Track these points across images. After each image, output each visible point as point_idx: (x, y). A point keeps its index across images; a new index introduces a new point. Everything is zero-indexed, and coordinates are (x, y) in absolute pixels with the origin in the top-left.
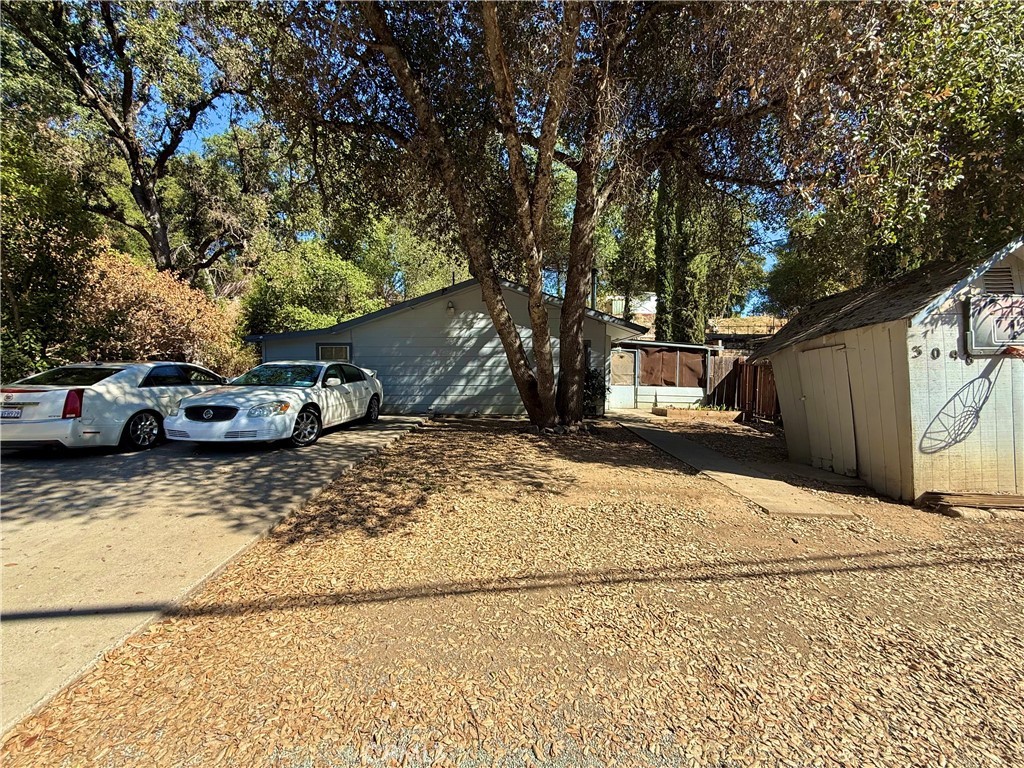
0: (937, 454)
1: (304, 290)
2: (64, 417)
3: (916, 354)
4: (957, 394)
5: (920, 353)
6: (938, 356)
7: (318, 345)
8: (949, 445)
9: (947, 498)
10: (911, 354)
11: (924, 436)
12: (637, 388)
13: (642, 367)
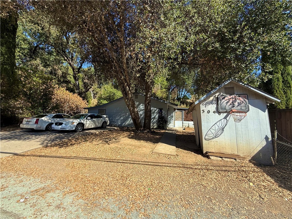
0: (210, 141)
1: (104, 96)
2: (35, 124)
3: (203, 112)
4: (216, 123)
5: (204, 112)
6: (209, 113)
7: (99, 110)
8: (213, 138)
9: (209, 153)
10: (202, 112)
11: (206, 135)
12: (183, 122)
13: (184, 116)
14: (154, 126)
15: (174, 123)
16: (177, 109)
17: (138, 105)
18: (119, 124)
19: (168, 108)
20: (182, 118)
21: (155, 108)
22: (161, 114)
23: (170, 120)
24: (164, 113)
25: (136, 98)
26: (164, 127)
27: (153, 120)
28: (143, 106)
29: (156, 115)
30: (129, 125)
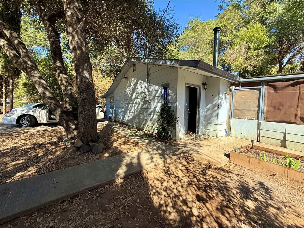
12: (260, 123)
13: (268, 103)
14: (155, 129)
15: (229, 123)
16: (240, 82)
17: (136, 84)
18: (122, 118)
19: (203, 84)
20: (259, 110)
21: (157, 87)
22: (166, 99)
23: (209, 116)
24: (172, 98)
25: (134, 70)
26: (168, 134)
27: (154, 115)
28: (140, 84)
29: (157, 103)
30: (129, 121)
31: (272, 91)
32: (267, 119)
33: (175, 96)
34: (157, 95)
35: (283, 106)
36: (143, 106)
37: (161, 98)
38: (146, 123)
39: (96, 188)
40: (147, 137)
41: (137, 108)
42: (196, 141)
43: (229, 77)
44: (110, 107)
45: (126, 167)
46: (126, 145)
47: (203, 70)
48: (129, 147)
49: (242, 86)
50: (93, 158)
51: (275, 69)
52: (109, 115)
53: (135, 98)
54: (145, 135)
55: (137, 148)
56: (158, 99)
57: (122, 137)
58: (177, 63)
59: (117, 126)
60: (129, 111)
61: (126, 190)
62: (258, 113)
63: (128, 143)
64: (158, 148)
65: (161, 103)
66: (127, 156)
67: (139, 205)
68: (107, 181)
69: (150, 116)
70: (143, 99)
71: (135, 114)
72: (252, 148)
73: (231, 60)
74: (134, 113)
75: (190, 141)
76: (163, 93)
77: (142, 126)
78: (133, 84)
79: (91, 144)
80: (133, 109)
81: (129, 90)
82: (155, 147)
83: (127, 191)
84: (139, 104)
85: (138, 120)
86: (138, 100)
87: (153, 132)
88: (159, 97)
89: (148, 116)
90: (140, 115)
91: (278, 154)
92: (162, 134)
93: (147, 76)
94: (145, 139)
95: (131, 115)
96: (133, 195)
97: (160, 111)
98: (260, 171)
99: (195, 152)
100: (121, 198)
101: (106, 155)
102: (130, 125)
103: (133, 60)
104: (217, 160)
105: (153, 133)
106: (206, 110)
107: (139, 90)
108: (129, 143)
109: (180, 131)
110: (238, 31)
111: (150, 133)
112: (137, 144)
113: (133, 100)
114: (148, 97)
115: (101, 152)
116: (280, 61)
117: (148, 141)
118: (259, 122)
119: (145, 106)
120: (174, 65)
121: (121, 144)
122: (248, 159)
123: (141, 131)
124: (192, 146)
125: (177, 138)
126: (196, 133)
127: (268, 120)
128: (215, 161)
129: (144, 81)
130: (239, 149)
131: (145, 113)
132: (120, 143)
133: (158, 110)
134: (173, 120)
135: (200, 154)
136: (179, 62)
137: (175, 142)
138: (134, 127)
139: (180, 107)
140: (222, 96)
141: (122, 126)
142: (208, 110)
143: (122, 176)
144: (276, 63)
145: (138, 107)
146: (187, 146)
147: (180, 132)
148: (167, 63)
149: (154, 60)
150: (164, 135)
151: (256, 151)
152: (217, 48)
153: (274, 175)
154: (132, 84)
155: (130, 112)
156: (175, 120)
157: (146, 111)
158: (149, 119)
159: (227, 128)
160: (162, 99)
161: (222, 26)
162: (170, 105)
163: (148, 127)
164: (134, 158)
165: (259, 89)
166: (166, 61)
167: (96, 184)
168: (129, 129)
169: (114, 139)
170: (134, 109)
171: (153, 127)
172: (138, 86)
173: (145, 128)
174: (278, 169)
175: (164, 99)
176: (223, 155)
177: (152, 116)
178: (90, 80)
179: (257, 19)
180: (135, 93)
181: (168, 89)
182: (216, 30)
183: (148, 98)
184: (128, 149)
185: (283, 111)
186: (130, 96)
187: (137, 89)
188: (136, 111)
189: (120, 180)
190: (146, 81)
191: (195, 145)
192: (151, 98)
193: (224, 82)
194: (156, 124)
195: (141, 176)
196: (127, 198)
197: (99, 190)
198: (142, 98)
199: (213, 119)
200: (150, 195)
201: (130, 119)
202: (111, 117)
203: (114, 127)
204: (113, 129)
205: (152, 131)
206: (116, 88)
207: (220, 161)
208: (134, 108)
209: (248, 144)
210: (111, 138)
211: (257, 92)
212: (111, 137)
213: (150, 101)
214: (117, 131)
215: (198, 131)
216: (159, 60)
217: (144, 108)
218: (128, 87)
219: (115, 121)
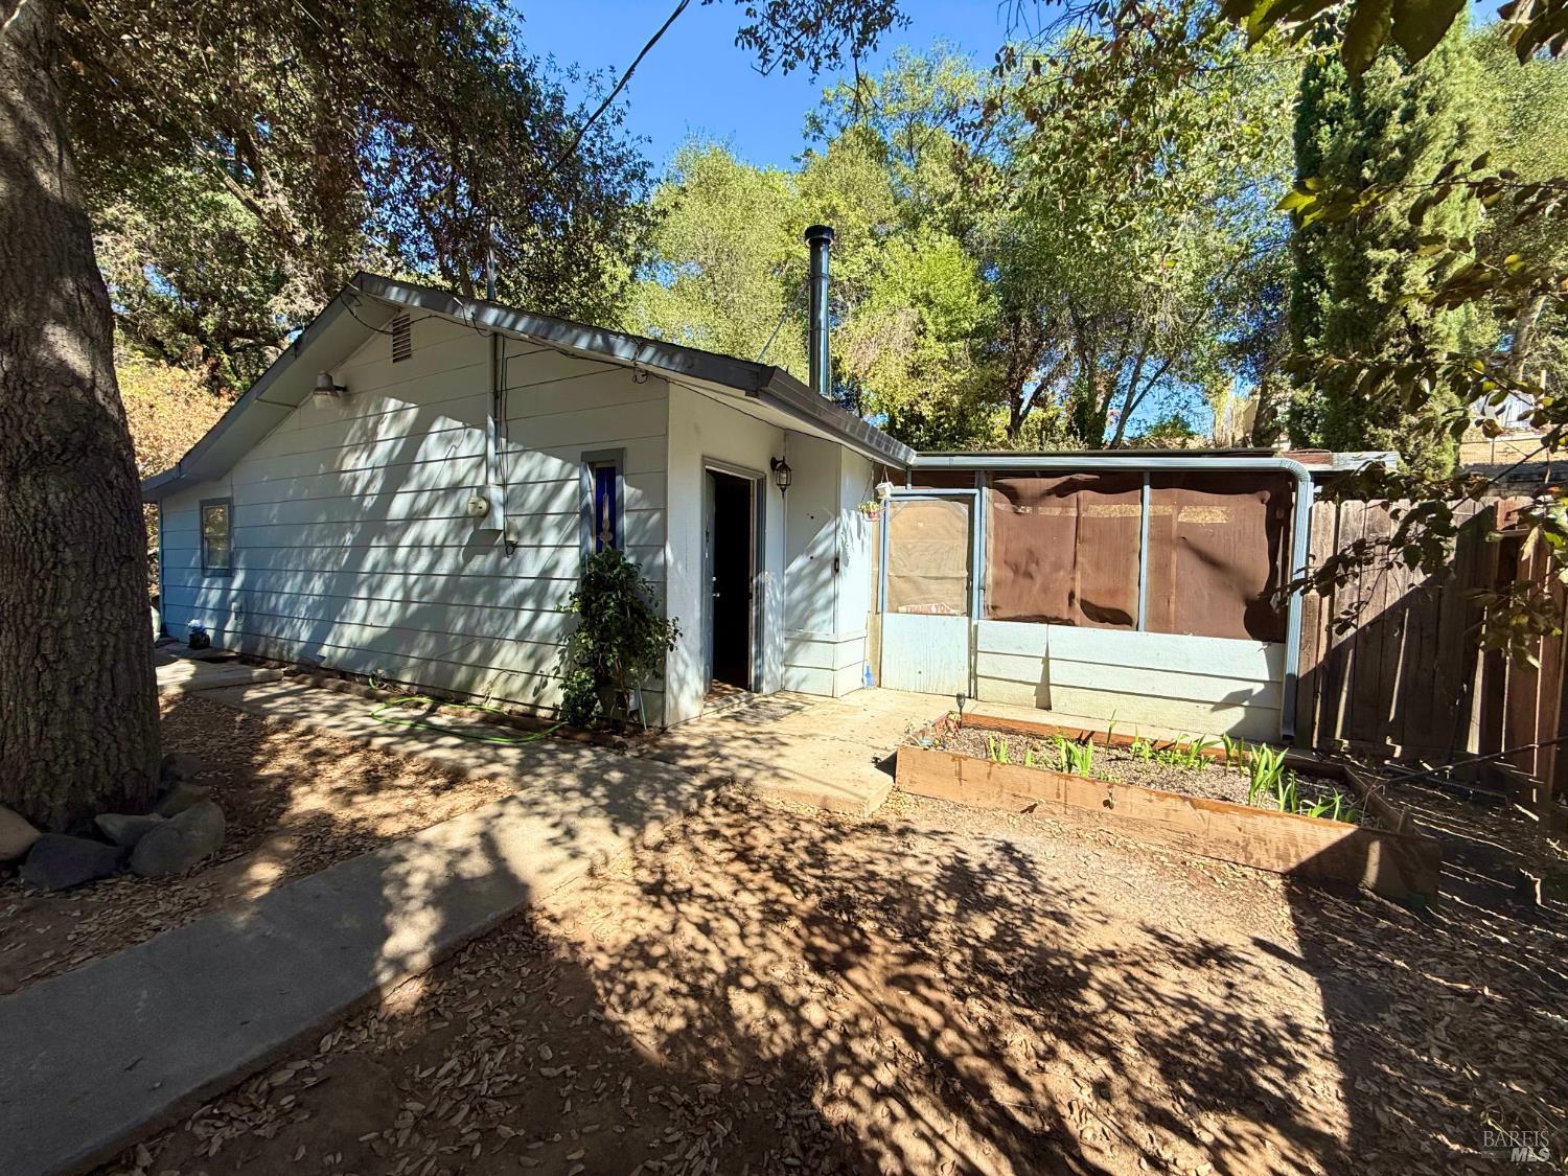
7: (203, 503)
12: (976, 627)
13: (996, 551)
14: (546, 684)
15: (877, 636)
16: (908, 467)
17: (417, 434)
18: (305, 635)
19: (774, 463)
20: (970, 578)
21: (554, 466)
22: (606, 525)
23: (803, 605)
24: (640, 523)
25: (401, 354)
26: (624, 705)
27: (538, 612)
28: (447, 439)
29: (559, 547)
30: (363, 652)
31: (1005, 505)
32: (995, 612)
33: (656, 517)
34: (557, 506)
35: (1037, 563)
36: (468, 559)
37: (579, 525)
38: (488, 656)
39: (255, 1075)
40: (503, 732)
41: (428, 573)
42: (757, 725)
43: (873, 445)
44: (204, 569)
45: (430, 909)
46: (382, 795)
47: (778, 407)
48: (410, 802)
49: (914, 484)
50: (163, 907)
51: (1001, 419)
52: (195, 622)
53: (412, 517)
54: (493, 720)
55: (462, 798)
56: (560, 526)
57: (340, 752)
58: (670, 361)
59: (275, 691)
60: (363, 593)
61: (460, 1024)
62: (970, 589)
63: (397, 782)
64: (587, 782)
65: (580, 547)
66: (415, 852)
67: (561, 1070)
68: (331, 1009)
69: (516, 618)
70: (463, 526)
71: (413, 607)
72: (960, 725)
73: (863, 367)
74: (406, 601)
75: (730, 726)
76: (590, 498)
77: (461, 675)
78: (392, 434)
79: (114, 823)
80: (394, 582)
81: (361, 466)
82: (568, 780)
83: (470, 1028)
84: (438, 551)
85: (437, 643)
86: (435, 528)
87: (539, 700)
88: (567, 514)
89: (503, 617)
90: (451, 615)
91: (1034, 734)
92: (589, 705)
93: (490, 398)
94: (497, 747)
95: (385, 615)
96: (512, 1036)
97: (573, 587)
98: (992, 803)
99: (764, 774)
100: (442, 1072)
101: (265, 872)
102: (373, 677)
103: (394, 294)
104: (855, 790)
105: (535, 706)
106: (786, 581)
107: (440, 473)
108: (405, 780)
109: (682, 681)
110: (881, 245)
111: (519, 708)
112: (456, 777)
113: (394, 529)
114: (499, 514)
115: (210, 862)
116: (1013, 392)
117: (518, 751)
118: (974, 622)
119: (480, 563)
120: (651, 368)
121: (346, 795)
122: (954, 765)
123: (458, 702)
124: (747, 747)
125: (669, 722)
126: (748, 689)
127: (1000, 613)
128: (848, 796)
129: (473, 422)
130: (923, 732)
131: (479, 600)
132: (339, 790)
133: (565, 584)
134: (650, 635)
135: (786, 779)
136: (678, 358)
137: (664, 741)
138: (405, 687)
139: (680, 567)
140: (848, 520)
141: (317, 685)
142: (796, 580)
143: (420, 961)
144: (1004, 396)
145: (432, 565)
146: (724, 751)
147: (685, 688)
148: (617, 352)
149: (539, 322)
150: (600, 710)
151: (974, 734)
152: (822, 315)
153: (1031, 809)
154: (388, 433)
155: (369, 600)
156: (663, 633)
157: (485, 589)
158: (512, 635)
159: (868, 656)
160: (587, 529)
161: (823, 210)
162: (631, 560)
163: (504, 676)
164: (465, 853)
165: (969, 500)
166: (612, 338)
167: (257, 1049)
168: (371, 697)
169: (290, 768)
170: (404, 583)
171: (532, 675)
172: (432, 446)
173: (486, 685)
174: (1042, 785)
175: (599, 530)
176: (872, 769)
177: (525, 617)
178: (99, 395)
179: (941, 216)
180: (413, 486)
181: (618, 478)
182: (817, 236)
183: (499, 519)
184: (407, 810)
185: (1039, 580)
186: (368, 502)
187: (425, 462)
188: (416, 590)
189: (410, 985)
190: (483, 426)
191: (756, 741)
192: (519, 522)
193: (852, 461)
194: (556, 660)
195: (524, 934)
196: (478, 1061)
197: (282, 1077)
198: (461, 521)
199: (815, 620)
200: (602, 1009)
201: (376, 640)
202: (210, 633)
203: (252, 694)
204: (257, 710)
205: (530, 699)
206: (257, 443)
207: (863, 792)
208: (406, 574)
209: (947, 712)
210: (262, 765)
211: (964, 508)
212: (260, 758)
213: (512, 538)
214: (286, 723)
215: (759, 679)
216: (569, 330)
217: (478, 575)
218: (354, 448)
219: (248, 658)
